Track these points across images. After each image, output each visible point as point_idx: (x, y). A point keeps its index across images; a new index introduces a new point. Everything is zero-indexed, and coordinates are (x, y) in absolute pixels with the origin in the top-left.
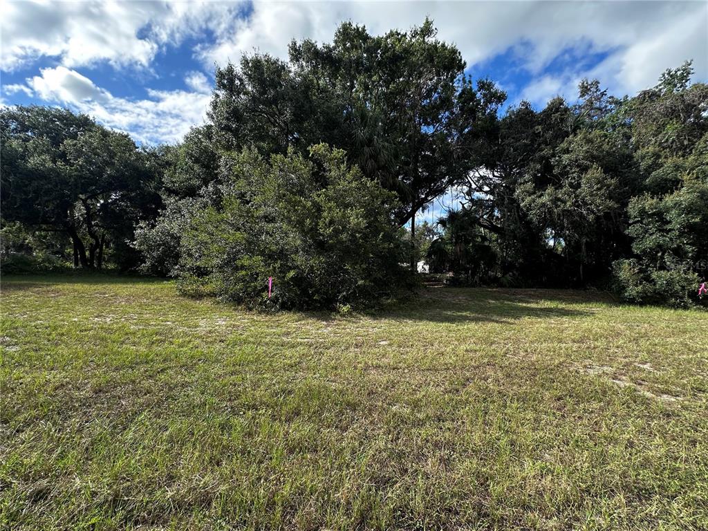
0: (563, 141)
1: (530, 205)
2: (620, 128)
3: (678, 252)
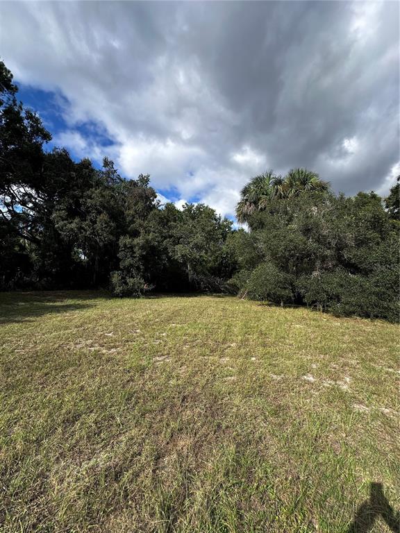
0: (88, 190)
1: (62, 228)
2: (121, 195)
3: (138, 268)
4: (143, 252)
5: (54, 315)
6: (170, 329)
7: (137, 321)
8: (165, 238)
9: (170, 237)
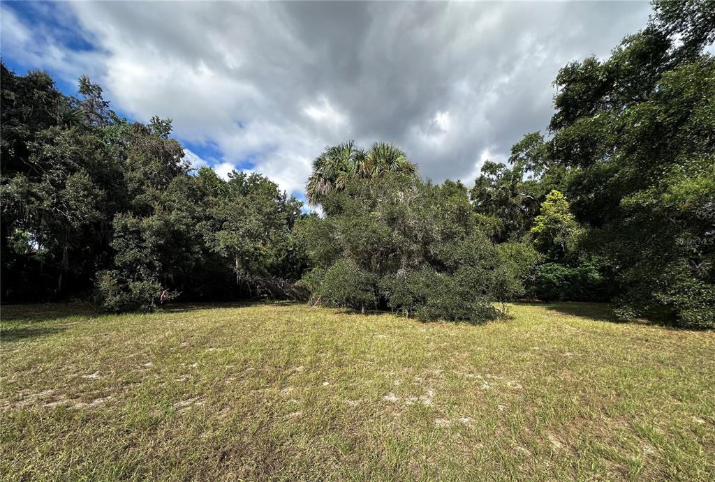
0: (46, 128)
2: (118, 145)
3: (150, 266)
4: (160, 240)
7: (148, 349)
8: (199, 220)
9: (208, 218)
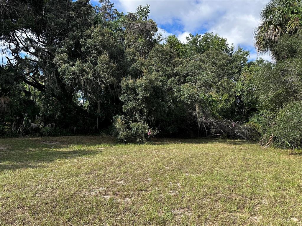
0: (87, 29)
1: (65, 71)
2: (119, 31)
3: (141, 112)
4: (147, 93)
5: (63, 161)
6: (185, 179)
7: (146, 169)
8: (169, 77)
9: (175, 75)
